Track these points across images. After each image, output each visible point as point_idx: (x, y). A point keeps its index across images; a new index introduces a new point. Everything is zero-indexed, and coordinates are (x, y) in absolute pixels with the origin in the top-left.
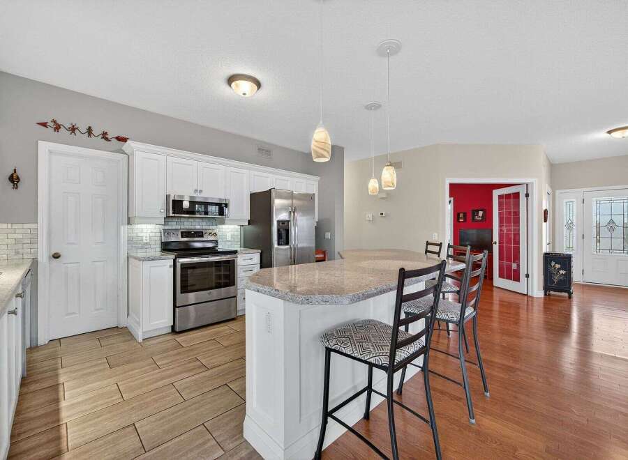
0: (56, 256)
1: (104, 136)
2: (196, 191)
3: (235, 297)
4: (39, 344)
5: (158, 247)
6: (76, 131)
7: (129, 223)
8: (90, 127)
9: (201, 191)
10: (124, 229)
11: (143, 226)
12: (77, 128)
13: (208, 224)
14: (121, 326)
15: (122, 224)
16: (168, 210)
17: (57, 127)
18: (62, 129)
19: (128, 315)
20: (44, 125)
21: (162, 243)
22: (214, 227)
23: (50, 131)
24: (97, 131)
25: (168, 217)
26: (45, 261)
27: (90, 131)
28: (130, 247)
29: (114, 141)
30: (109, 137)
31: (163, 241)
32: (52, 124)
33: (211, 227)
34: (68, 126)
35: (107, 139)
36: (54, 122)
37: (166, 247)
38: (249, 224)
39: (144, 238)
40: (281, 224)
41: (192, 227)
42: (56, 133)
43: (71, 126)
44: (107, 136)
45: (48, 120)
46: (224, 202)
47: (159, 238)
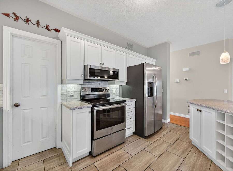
0: (17, 105)
1: (47, 27)
2: (101, 63)
3: (124, 129)
4: (4, 166)
5: (78, 98)
6: (29, 22)
7: (62, 84)
8: (38, 21)
9: (103, 64)
10: (59, 87)
11: (70, 85)
12: (30, 21)
13: (104, 84)
14: (57, 147)
15: (58, 84)
16: (85, 75)
17: (17, 18)
18: (20, 20)
19: (62, 140)
20: (7, 15)
21: (81, 95)
22: (107, 86)
23: (12, 20)
24: (43, 24)
25: (86, 80)
26: (8, 109)
27: (38, 23)
28: (63, 98)
29: (53, 31)
30: (50, 28)
31: (81, 94)
32: (13, 16)
33: (105, 86)
34: (24, 18)
35: (49, 30)
36: (15, 14)
37: (83, 98)
38: (126, 84)
39: (71, 93)
40: (149, 85)
41: (96, 86)
42: (16, 22)
43: (26, 18)
44: (49, 28)
45: (10, 12)
46: (116, 71)
47: (78, 93)
